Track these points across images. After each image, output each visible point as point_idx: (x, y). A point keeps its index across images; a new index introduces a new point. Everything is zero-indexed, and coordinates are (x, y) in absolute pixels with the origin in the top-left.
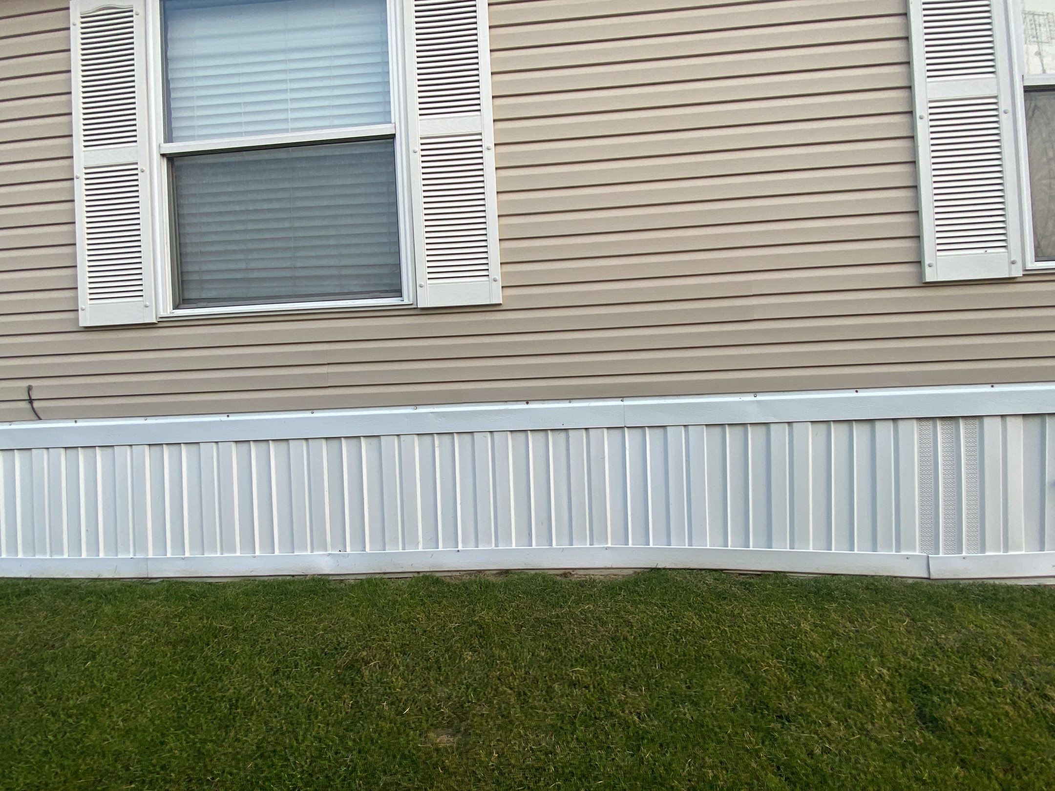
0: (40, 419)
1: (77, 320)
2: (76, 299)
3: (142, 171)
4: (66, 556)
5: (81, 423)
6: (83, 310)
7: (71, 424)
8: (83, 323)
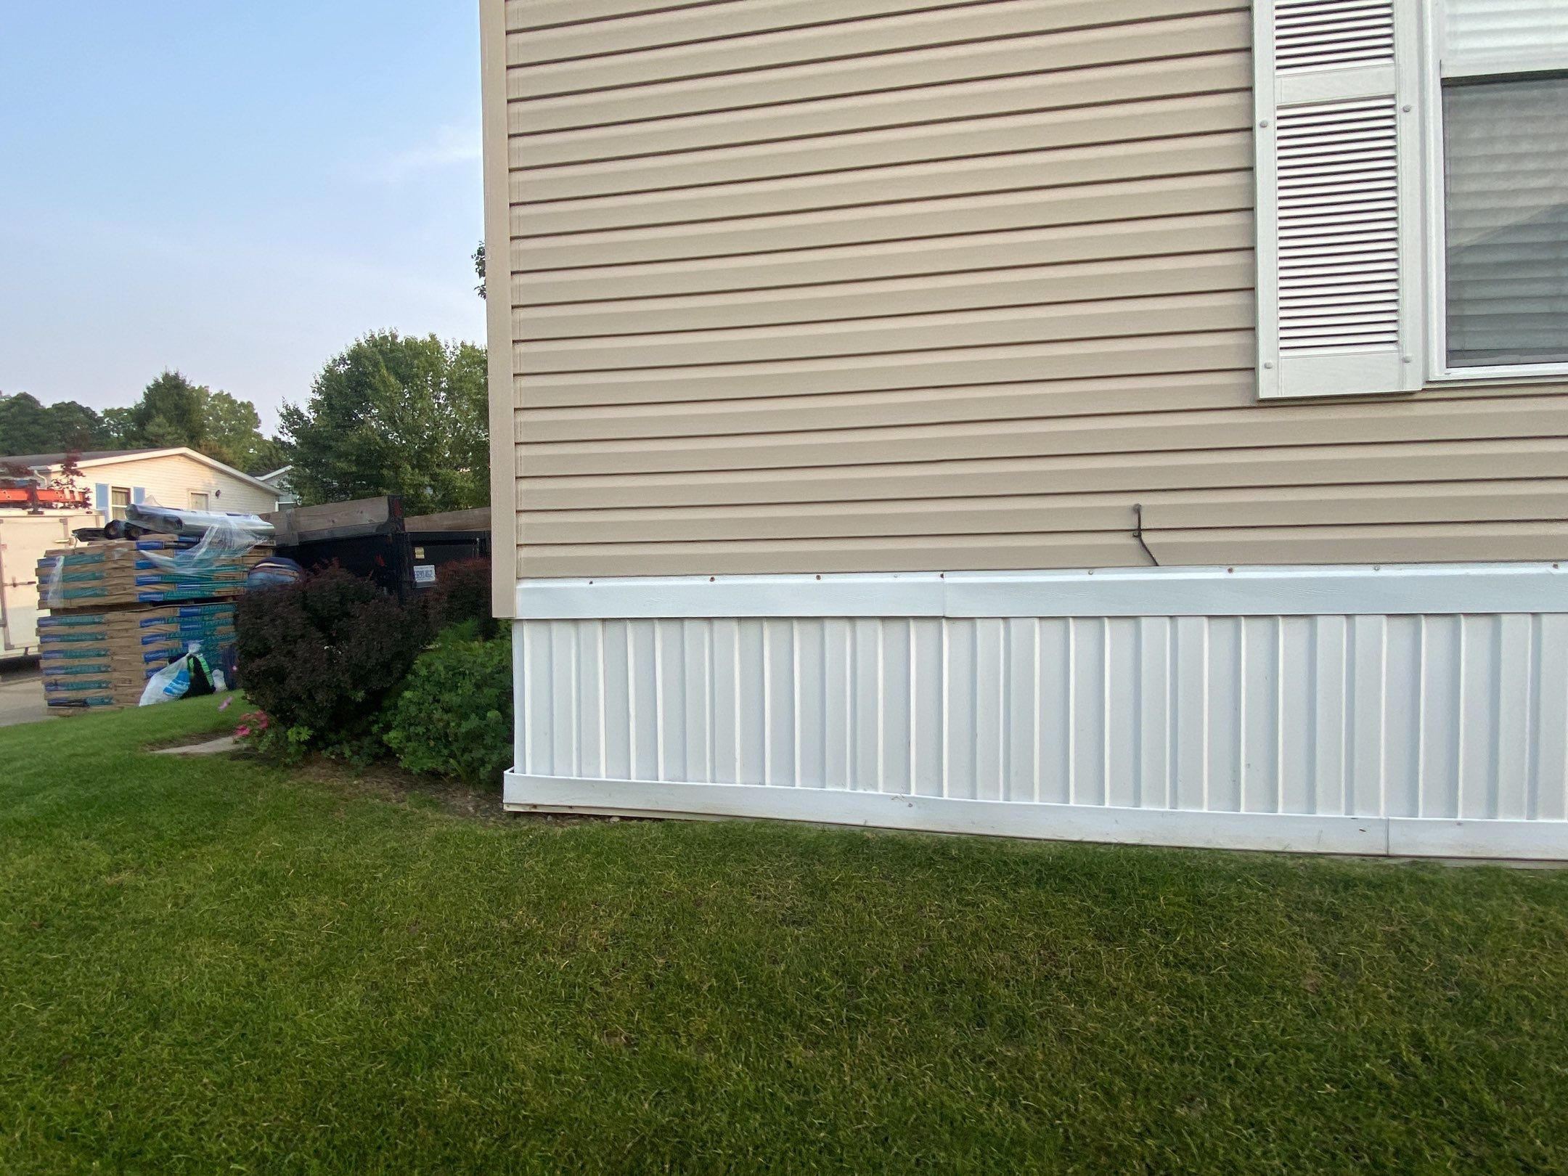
0: (1157, 565)
1: (1255, 386)
2: (1254, 350)
3: (1406, 110)
4: (1205, 810)
5: (1241, 574)
6: (1267, 367)
7: (1220, 574)
8: (1264, 394)
